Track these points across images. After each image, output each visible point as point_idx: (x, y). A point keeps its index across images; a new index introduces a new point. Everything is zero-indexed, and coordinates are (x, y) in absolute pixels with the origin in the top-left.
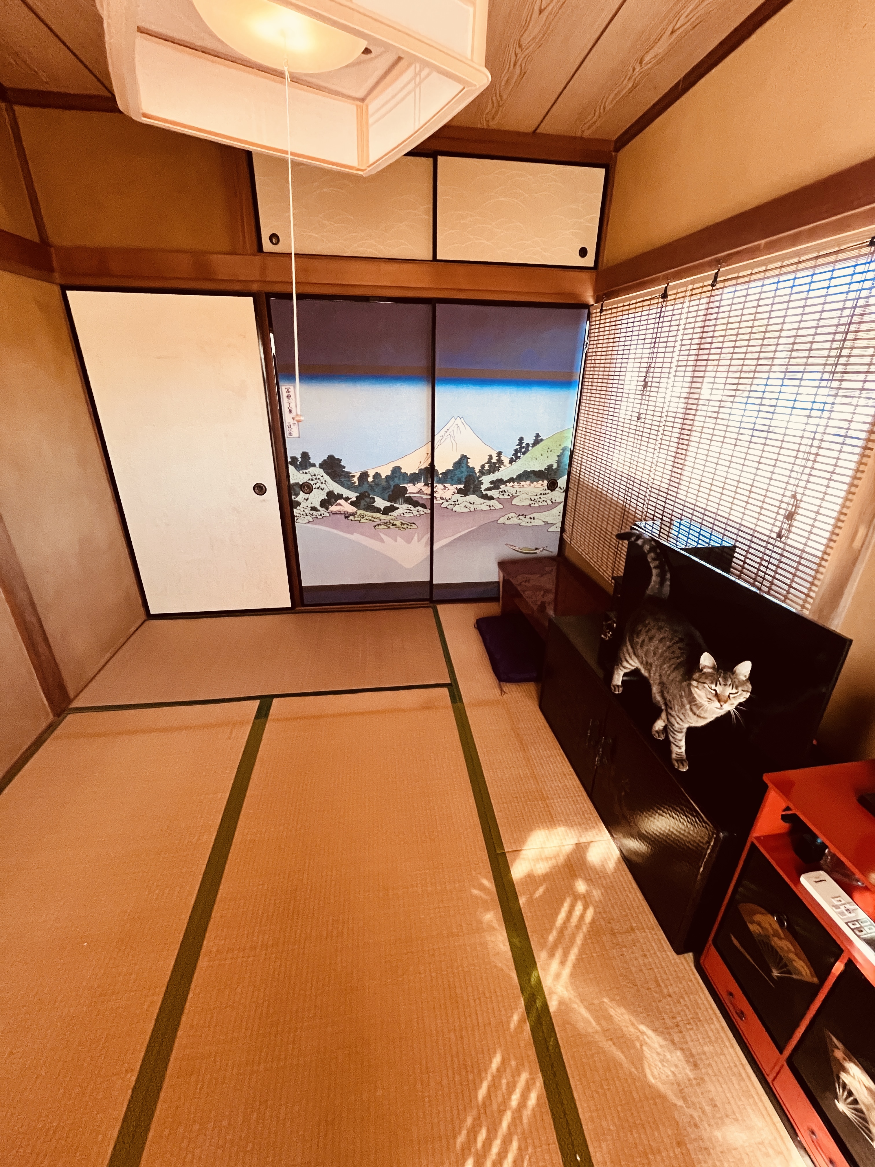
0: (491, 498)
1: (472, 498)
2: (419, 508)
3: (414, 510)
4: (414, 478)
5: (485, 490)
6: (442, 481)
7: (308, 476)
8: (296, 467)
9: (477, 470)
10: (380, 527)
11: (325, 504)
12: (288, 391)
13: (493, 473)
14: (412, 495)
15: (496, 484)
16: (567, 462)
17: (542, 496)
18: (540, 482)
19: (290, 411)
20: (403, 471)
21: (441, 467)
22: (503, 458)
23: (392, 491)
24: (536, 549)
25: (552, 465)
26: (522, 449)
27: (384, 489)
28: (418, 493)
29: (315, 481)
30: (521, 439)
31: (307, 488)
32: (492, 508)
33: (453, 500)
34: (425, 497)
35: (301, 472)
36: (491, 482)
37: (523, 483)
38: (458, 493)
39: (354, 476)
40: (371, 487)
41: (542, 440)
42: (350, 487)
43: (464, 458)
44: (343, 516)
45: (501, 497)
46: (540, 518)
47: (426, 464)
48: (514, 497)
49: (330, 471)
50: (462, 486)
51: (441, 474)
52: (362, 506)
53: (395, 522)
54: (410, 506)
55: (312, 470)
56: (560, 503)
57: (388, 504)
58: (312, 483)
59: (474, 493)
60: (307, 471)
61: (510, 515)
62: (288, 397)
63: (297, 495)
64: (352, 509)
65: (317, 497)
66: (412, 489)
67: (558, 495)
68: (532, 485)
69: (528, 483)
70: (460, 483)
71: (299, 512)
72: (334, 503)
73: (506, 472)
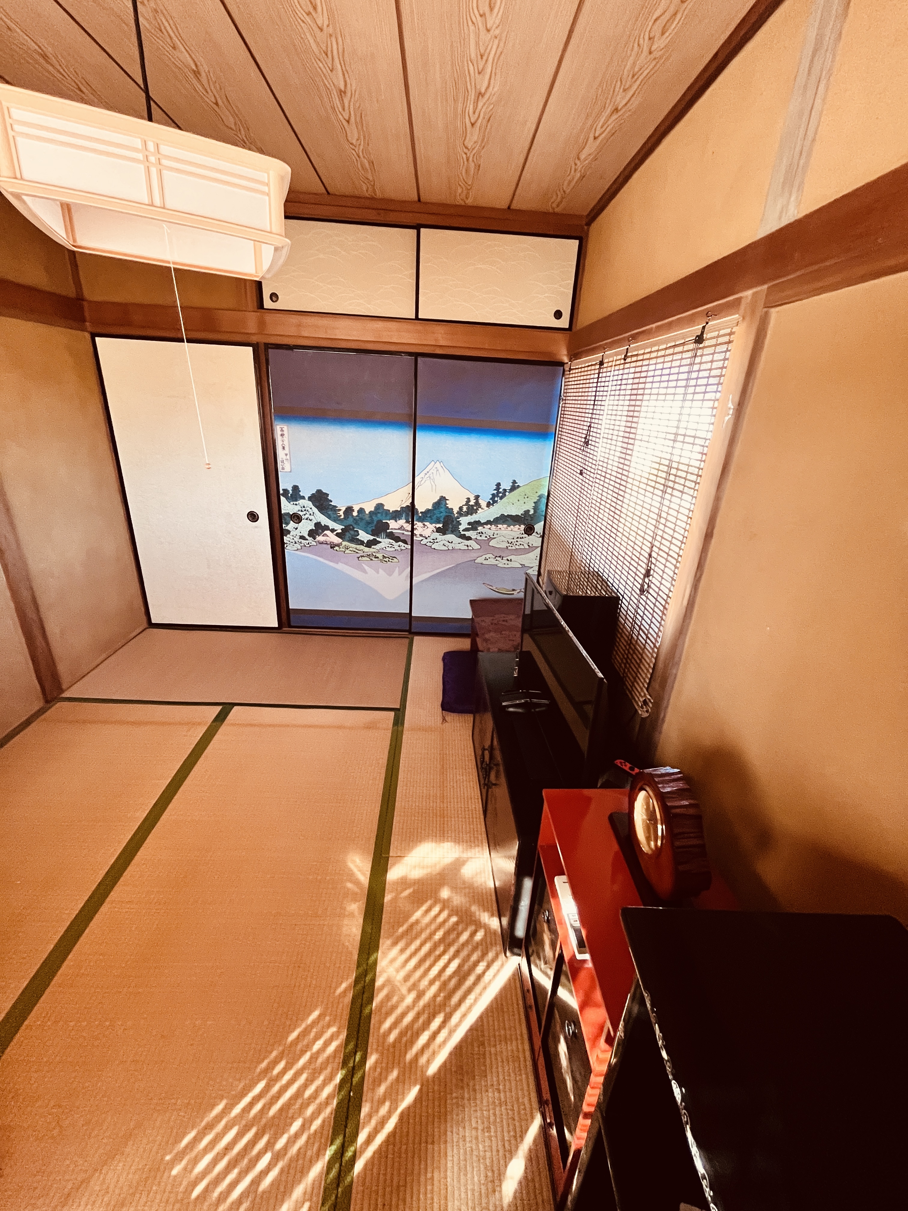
0: (469, 538)
1: (451, 537)
2: (400, 543)
3: (396, 545)
4: (396, 515)
5: (463, 530)
6: (422, 519)
7: (298, 508)
8: (287, 498)
9: (456, 510)
10: (364, 559)
11: (312, 534)
12: (282, 430)
13: (471, 514)
14: (394, 531)
15: (474, 525)
16: (544, 509)
17: (519, 540)
18: (517, 526)
19: (284, 448)
20: (385, 508)
21: (422, 506)
22: (480, 501)
23: (376, 526)
24: (514, 590)
25: (529, 511)
26: (498, 494)
27: (368, 523)
28: (399, 529)
29: (305, 513)
30: (498, 485)
31: (297, 518)
32: (470, 548)
33: (432, 538)
34: (406, 533)
35: (292, 503)
36: (469, 524)
37: (500, 526)
38: (437, 532)
39: (340, 510)
40: (356, 521)
41: (519, 486)
42: (336, 520)
43: (443, 499)
44: (329, 546)
45: (479, 538)
46: (517, 561)
47: (408, 503)
48: (491, 539)
49: (317, 504)
50: (441, 525)
51: (421, 513)
52: (347, 537)
53: (378, 555)
54: (391, 541)
55: (301, 502)
56: (537, 547)
57: (372, 538)
58: (300, 513)
59: (452, 532)
60: (297, 503)
61: (487, 556)
62: (282, 435)
63: (287, 524)
64: (337, 540)
65: (305, 527)
66: (394, 525)
67: (535, 540)
68: (509, 529)
69: (505, 526)
70: (439, 523)
71: (289, 539)
72: (321, 533)
73: (483, 515)
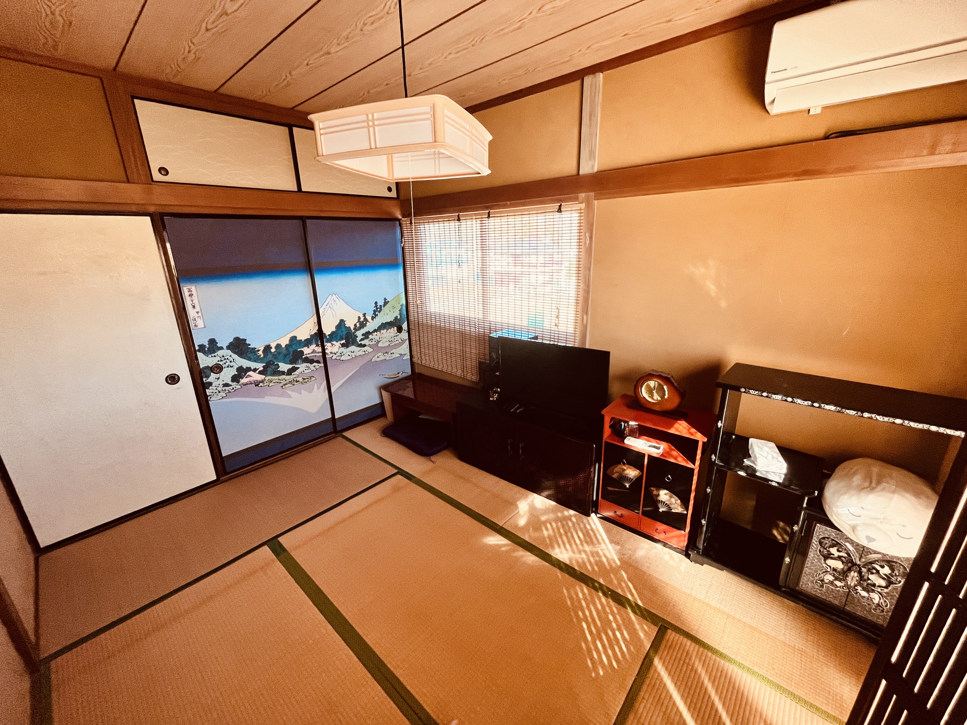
0: (364, 346)
1: (353, 348)
2: (315, 364)
3: (311, 366)
4: (307, 342)
5: (360, 341)
6: (329, 341)
7: (218, 358)
8: (204, 353)
9: (352, 328)
10: (287, 386)
11: (235, 379)
12: (190, 291)
13: (363, 328)
14: (308, 356)
15: (366, 335)
16: (405, 313)
17: (395, 338)
18: (392, 329)
19: (194, 307)
20: (298, 339)
21: (328, 329)
22: (367, 317)
23: (292, 355)
24: (398, 373)
25: (397, 317)
26: (377, 310)
27: (285, 356)
28: (312, 353)
29: (225, 361)
30: (376, 303)
31: (218, 368)
32: (367, 352)
33: (339, 352)
34: (318, 355)
35: (210, 356)
36: (363, 335)
37: (382, 331)
38: (342, 347)
39: (259, 350)
40: (274, 355)
41: (388, 302)
42: (257, 359)
43: (342, 322)
44: (254, 385)
45: (371, 343)
46: (397, 352)
47: (315, 330)
48: (378, 342)
49: (236, 351)
50: (344, 341)
51: (328, 335)
52: (269, 373)
53: (298, 379)
54: (307, 364)
55: (220, 353)
56: (406, 340)
57: (290, 366)
58: (221, 363)
59: (353, 344)
60: (216, 354)
61: (378, 355)
62: (191, 295)
63: (208, 377)
64: (260, 377)
65: (227, 375)
66: (307, 351)
67: (404, 335)
68: (388, 332)
69: (385, 330)
70: (342, 339)
71: (212, 391)
72: (244, 376)
73: (371, 326)
